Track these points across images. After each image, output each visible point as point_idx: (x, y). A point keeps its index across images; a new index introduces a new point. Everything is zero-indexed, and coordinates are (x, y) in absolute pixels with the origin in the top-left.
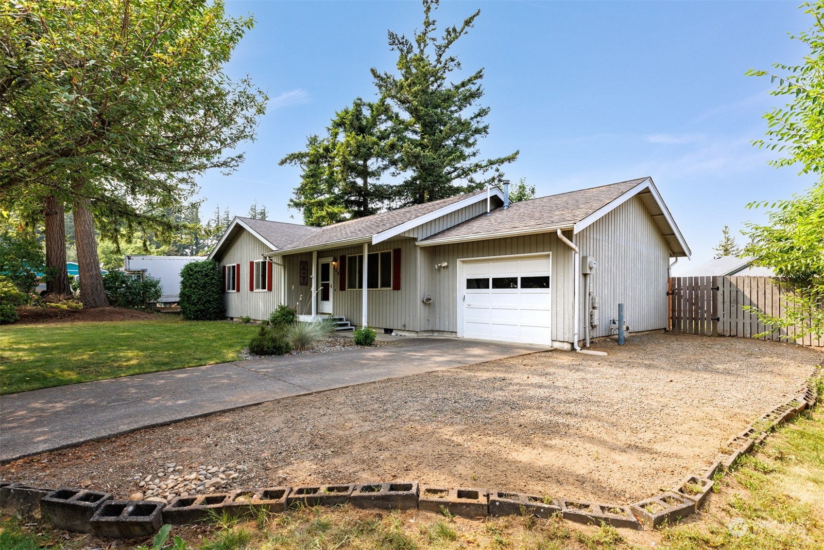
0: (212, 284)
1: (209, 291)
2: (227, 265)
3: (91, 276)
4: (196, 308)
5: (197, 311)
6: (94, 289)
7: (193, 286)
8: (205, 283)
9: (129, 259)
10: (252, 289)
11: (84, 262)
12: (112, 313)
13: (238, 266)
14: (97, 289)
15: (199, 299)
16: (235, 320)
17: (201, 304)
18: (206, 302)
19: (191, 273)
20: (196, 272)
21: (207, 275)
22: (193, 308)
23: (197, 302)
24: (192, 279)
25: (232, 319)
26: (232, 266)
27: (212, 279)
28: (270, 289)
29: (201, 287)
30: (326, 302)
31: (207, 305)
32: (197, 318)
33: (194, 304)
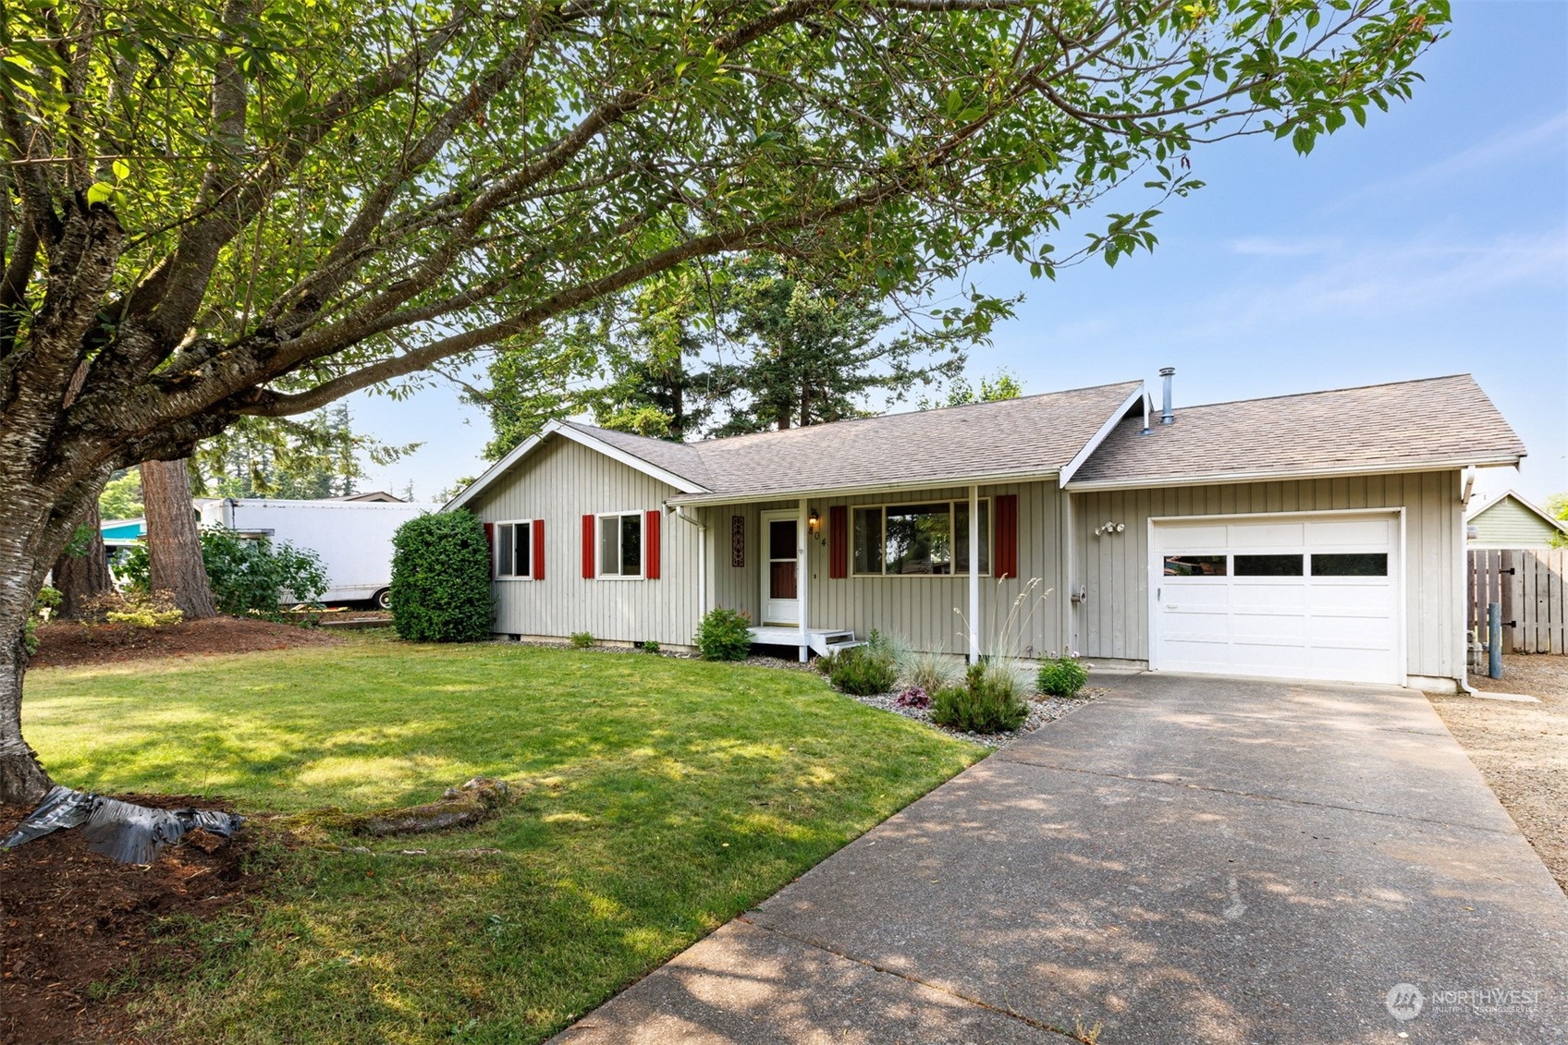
0: (476, 563)
1: (471, 578)
2: (497, 524)
3: (182, 546)
4: (446, 616)
5: (446, 623)
6: (189, 577)
7: (438, 567)
8: (463, 560)
9: (234, 506)
10: (588, 572)
11: (164, 512)
12: (242, 631)
13: (539, 525)
14: (195, 575)
15: (452, 597)
16: (523, 639)
17: (456, 607)
18: (463, 604)
19: (429, 538)
20: (441, 538)
21: (465, 544)
22: (437, 617)
23: (449, 603)
24: (433, 553)
25: (516, 637)
26: (519, 526)
27: (475, 552)
28: (654, 573)
29: (456, 570)
30: (784, 603)
31: (467, 608)
32: (445, 639)
33: (439, 607)
